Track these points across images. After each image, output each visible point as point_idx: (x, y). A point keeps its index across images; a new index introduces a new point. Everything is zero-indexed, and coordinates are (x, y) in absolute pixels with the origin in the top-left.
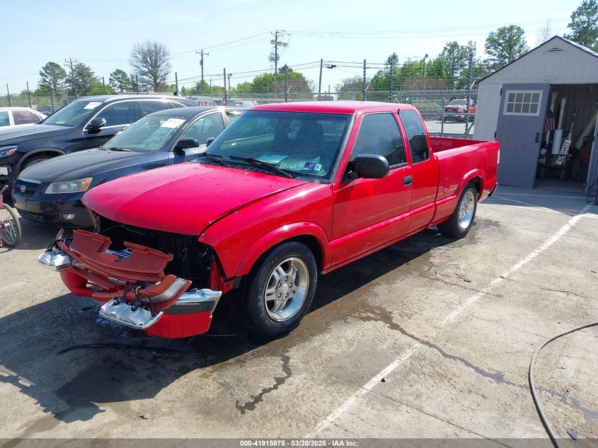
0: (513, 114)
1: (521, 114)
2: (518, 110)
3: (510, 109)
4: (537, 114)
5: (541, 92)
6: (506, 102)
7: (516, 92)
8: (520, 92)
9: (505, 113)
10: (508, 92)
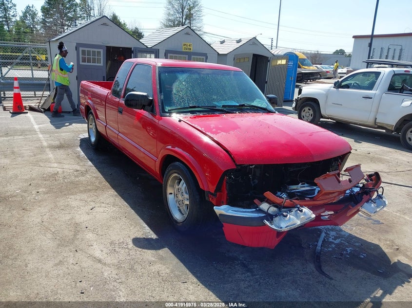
0: (86, 64)
1: (91, 64)
2: (89, 61)
3: (84, 61)
4: (101, 64)
5: (102, 51)
6: (81, 56)
7: (86, 49)
8: (89, 49)
9: (81, 63)
10: (81, 49)
